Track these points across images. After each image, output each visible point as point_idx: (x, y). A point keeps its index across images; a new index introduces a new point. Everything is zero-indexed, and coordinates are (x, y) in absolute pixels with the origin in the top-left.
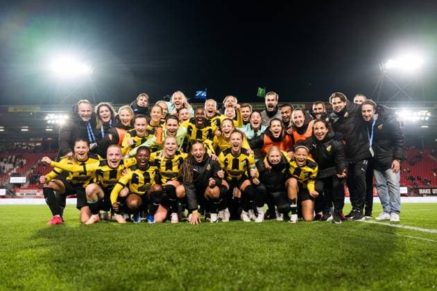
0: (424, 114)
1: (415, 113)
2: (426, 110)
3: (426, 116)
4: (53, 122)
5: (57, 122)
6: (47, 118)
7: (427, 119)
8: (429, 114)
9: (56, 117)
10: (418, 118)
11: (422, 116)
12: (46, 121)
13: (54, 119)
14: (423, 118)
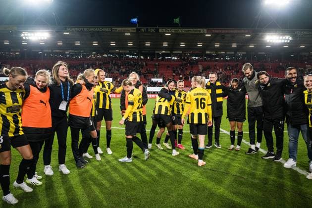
0: (287, 38)
1: (281, 38)
2: (288, 35)
3: (288, 39)
4: (27, 38)
5: (30, 38)
6: (22, 35)
7: (289, 41)
8: (290, 38)
9: (29, 34)
10: (283, 41)
11: (285, 39)
12: (22, 37)
13: (27, 36)
14: (286, 41)
